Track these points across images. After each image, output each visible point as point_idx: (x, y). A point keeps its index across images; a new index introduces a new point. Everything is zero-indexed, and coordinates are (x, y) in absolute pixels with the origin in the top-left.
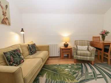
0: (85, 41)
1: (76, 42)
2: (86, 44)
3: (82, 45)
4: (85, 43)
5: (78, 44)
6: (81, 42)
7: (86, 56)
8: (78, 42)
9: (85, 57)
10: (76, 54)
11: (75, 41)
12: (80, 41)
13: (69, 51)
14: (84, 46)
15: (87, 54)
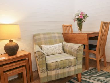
0: (54, 33)
1: (37, 37)
2: (58, 39)
3: (51, 43)
4: (55, 37)
5: (43, 41)
6: (47, 36)
7: (68, 67)
8: (42, 36)
9: (66, 70)
10: (45, 68)
11: (34, 36)
12: (44, 34)
13: (23, 63)
14: (55, 45)
15: (70, 61)
